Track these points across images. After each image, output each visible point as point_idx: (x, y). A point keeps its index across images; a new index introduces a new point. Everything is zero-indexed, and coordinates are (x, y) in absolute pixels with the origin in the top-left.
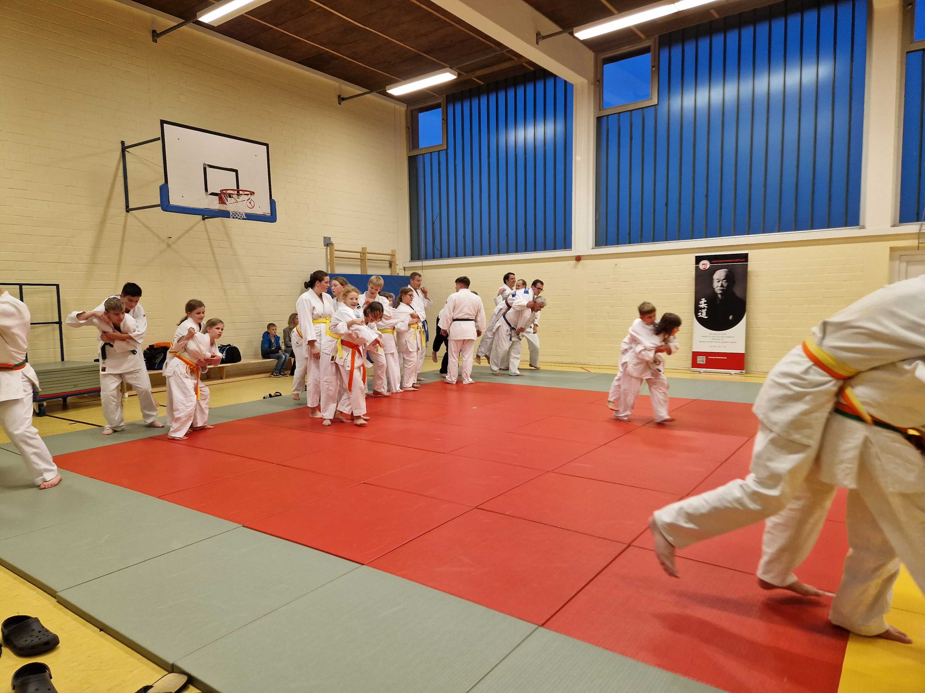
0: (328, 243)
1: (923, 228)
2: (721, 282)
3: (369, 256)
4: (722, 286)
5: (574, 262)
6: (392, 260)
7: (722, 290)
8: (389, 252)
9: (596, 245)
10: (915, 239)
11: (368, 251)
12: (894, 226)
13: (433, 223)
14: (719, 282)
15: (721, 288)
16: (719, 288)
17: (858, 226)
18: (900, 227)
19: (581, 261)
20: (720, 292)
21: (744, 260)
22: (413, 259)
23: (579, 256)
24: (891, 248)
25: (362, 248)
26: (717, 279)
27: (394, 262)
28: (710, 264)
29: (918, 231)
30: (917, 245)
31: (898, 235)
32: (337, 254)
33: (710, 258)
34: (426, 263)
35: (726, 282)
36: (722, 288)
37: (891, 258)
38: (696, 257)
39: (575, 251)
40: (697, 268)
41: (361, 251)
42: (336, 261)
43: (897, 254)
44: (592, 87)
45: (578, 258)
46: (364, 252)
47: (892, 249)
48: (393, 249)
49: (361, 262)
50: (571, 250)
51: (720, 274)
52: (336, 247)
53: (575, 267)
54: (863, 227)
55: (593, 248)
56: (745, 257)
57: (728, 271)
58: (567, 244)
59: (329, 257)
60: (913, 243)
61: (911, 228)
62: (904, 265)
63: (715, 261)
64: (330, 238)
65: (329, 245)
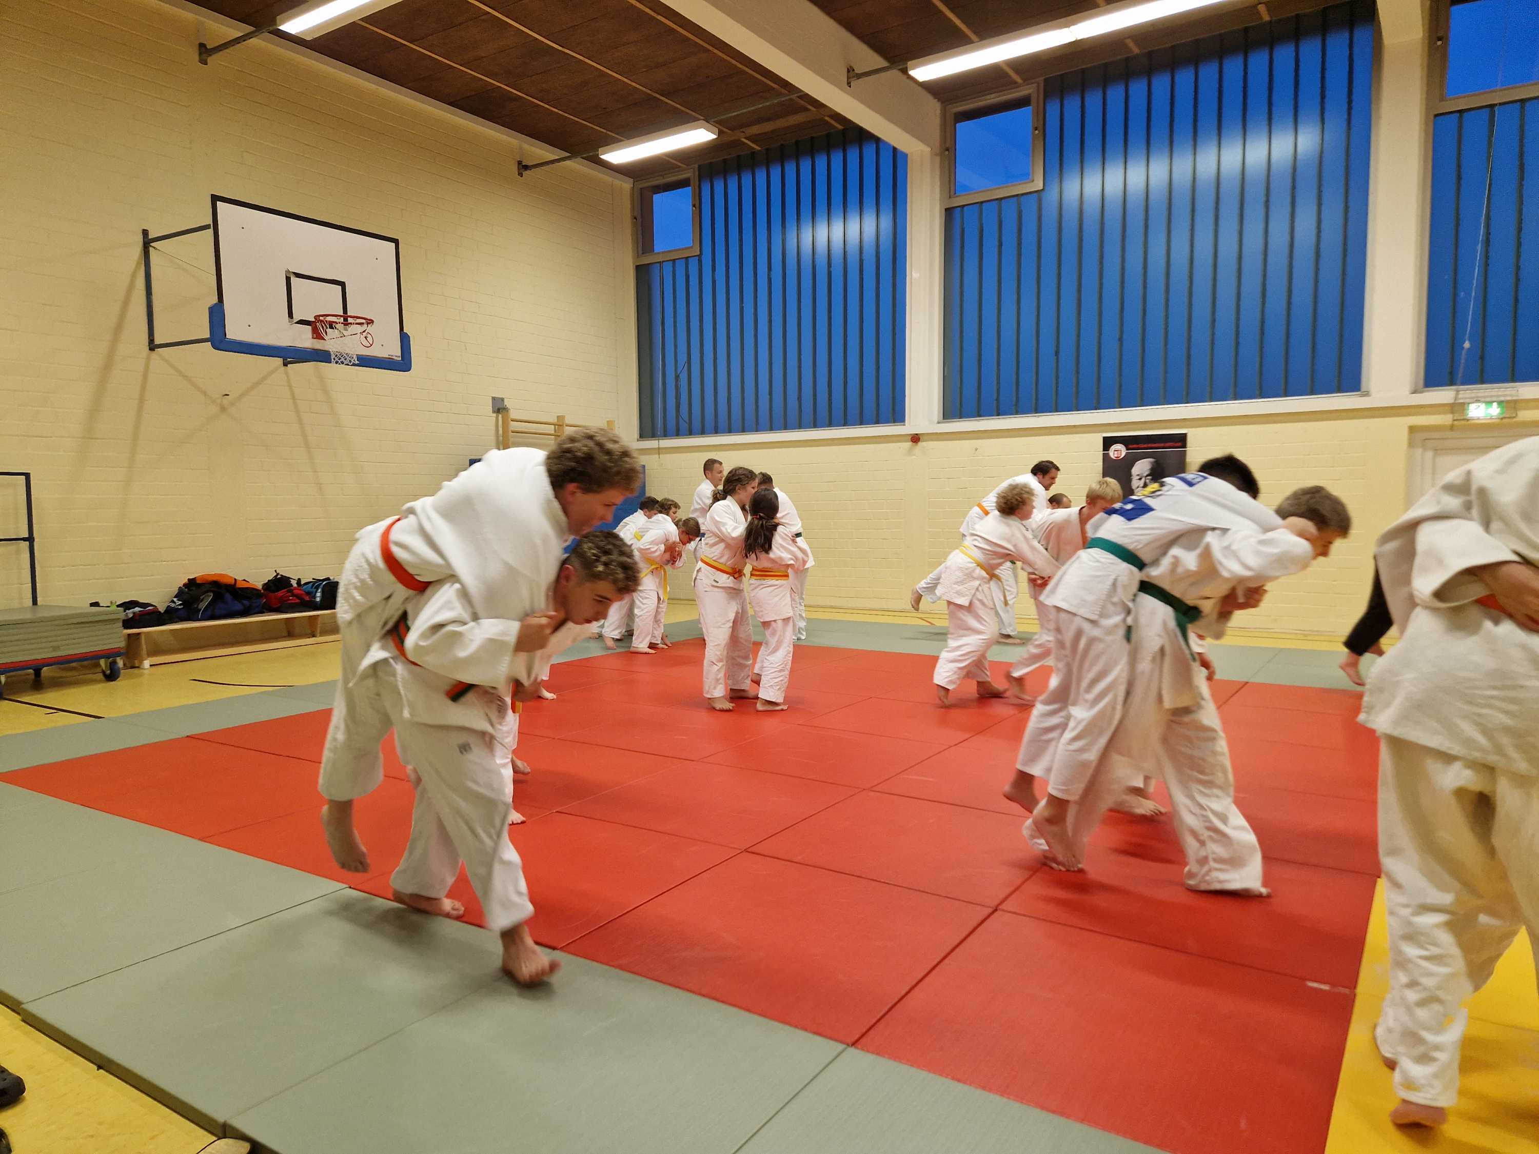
0: (499, 408)
1: (1460, 396)
2: (1143, 480)
5: (909, 444)
9: (944, 418)
10: (1448, 413)
11: (567, 421)
12: (1415, 392)
13: (677, 377)
14: (1140, 479)
17: (1359, 391)
18: (1425, 394)
19: (920, 443)
21: (1180, 444)
22: (643, 436)
23: (917, 434)
24: (1410, 427)
25: (557, 417)
26: (1138, 475)
29: (1452, 401)
30: (1451, 423)
31: (1423, 406)
32: (514, 426)
33: (1127, 441)
34: (665, 443)
37: (1411, 444)
38: (1104, 438)
39: (909, 427)
40: (1106, 457)
41: (556, 421)
42: (513, 438)
43: (1419, 437)
44: (938, 159)
45: (916, 439)
46: (561, 423)
47: (1412, 429)
48: (610, 419)
50: (904, 425)
51: (1142, 467)
52: (513, 414)
53: (910, 452)
54: (1367, 394)
55: (939, 423)
56: (1181, 440)
57: (1155, 462)
58: (897, 415)
59: (500, 429)
60: (1445, 419)
61: (1443, 395)
62: (1429, 454)
63: (1135, 446)
64: (503, 400)
65: (501, 411)
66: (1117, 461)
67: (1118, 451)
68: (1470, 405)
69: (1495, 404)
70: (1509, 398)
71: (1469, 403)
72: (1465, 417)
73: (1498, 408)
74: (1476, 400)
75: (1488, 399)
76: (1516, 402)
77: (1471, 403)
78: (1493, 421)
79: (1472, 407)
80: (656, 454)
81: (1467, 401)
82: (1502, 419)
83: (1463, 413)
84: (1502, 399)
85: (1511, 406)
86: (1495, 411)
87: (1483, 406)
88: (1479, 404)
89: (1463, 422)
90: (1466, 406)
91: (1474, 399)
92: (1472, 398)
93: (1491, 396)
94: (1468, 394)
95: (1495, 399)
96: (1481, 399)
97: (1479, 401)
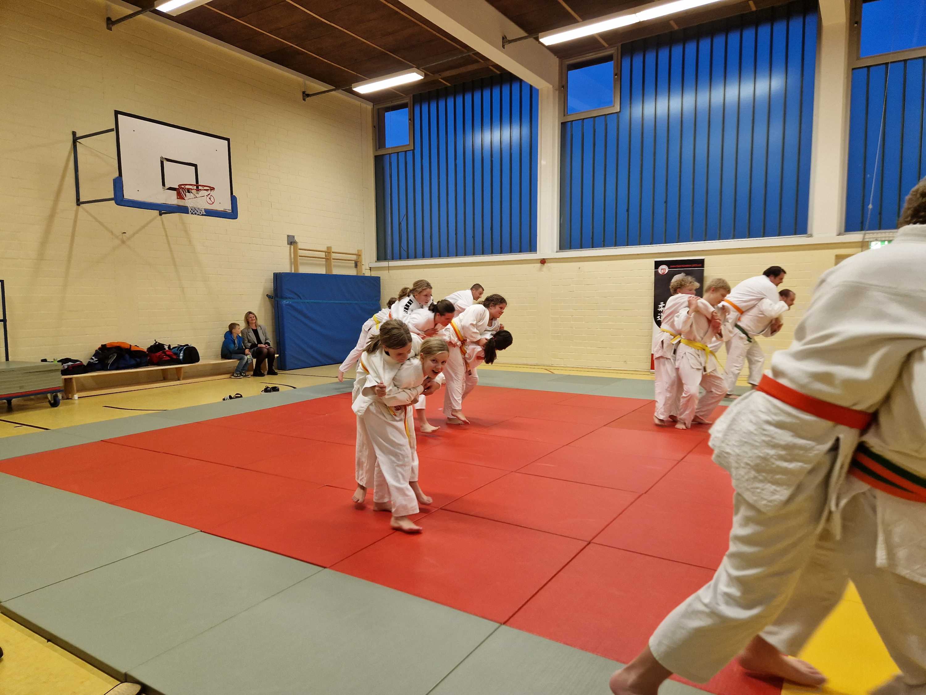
0: (292, 241)
1: (866, 237)
3: (334, 256)
5: (540, 265)
6: (358, 260)
9: (560, 249)
11: (333, 250)
12: (839, 234)
13: (400, 224)
17: (806, 234)
18: (846, 235)
19: (546, 264)
21: (700, 265)
22: (379, 259)
23: (544, 259)
24: (836, 256)
25: (328, 247)
27: (359, 262)
28: (669, 269)
29: (861, 240)
31: (844, 243)
32: (301, 253)
33: (669, 263)
34: (392, 263)
38: (656, 262)
39: (539, 255)
40: (656, 273)
41: (326, 250)
42: (300, 260)
44: (557, 92)
45: (543, 261)
46: (330, 251)
48: (360, 249)
49: (326, 261)
50: (536, 253)
52: (300, 246)
53: (540, 270)
54: (811, 236)
55: (557, 252)
56: (701, 263)
58: (532, 247)
59: (292, 256)
61: (855, 237)
63: (674, 266)
64: (294, 237)
65: (292, 243)
66: (664, 275)
67: (664, 270)
71: (871, 242)
75: (883, 239)
77: (873, 241)
79: (873, 244)
80: (386, 270)
81: (871, 240)
87: (879, 243)
88: (877, 242)
90: (869, 243)
91: (875, 239)
92: (873, 238)
93: (885, 237)
94: (871, 236)
95: (887, 239)
96: (880, 239)
97: (877, 240)
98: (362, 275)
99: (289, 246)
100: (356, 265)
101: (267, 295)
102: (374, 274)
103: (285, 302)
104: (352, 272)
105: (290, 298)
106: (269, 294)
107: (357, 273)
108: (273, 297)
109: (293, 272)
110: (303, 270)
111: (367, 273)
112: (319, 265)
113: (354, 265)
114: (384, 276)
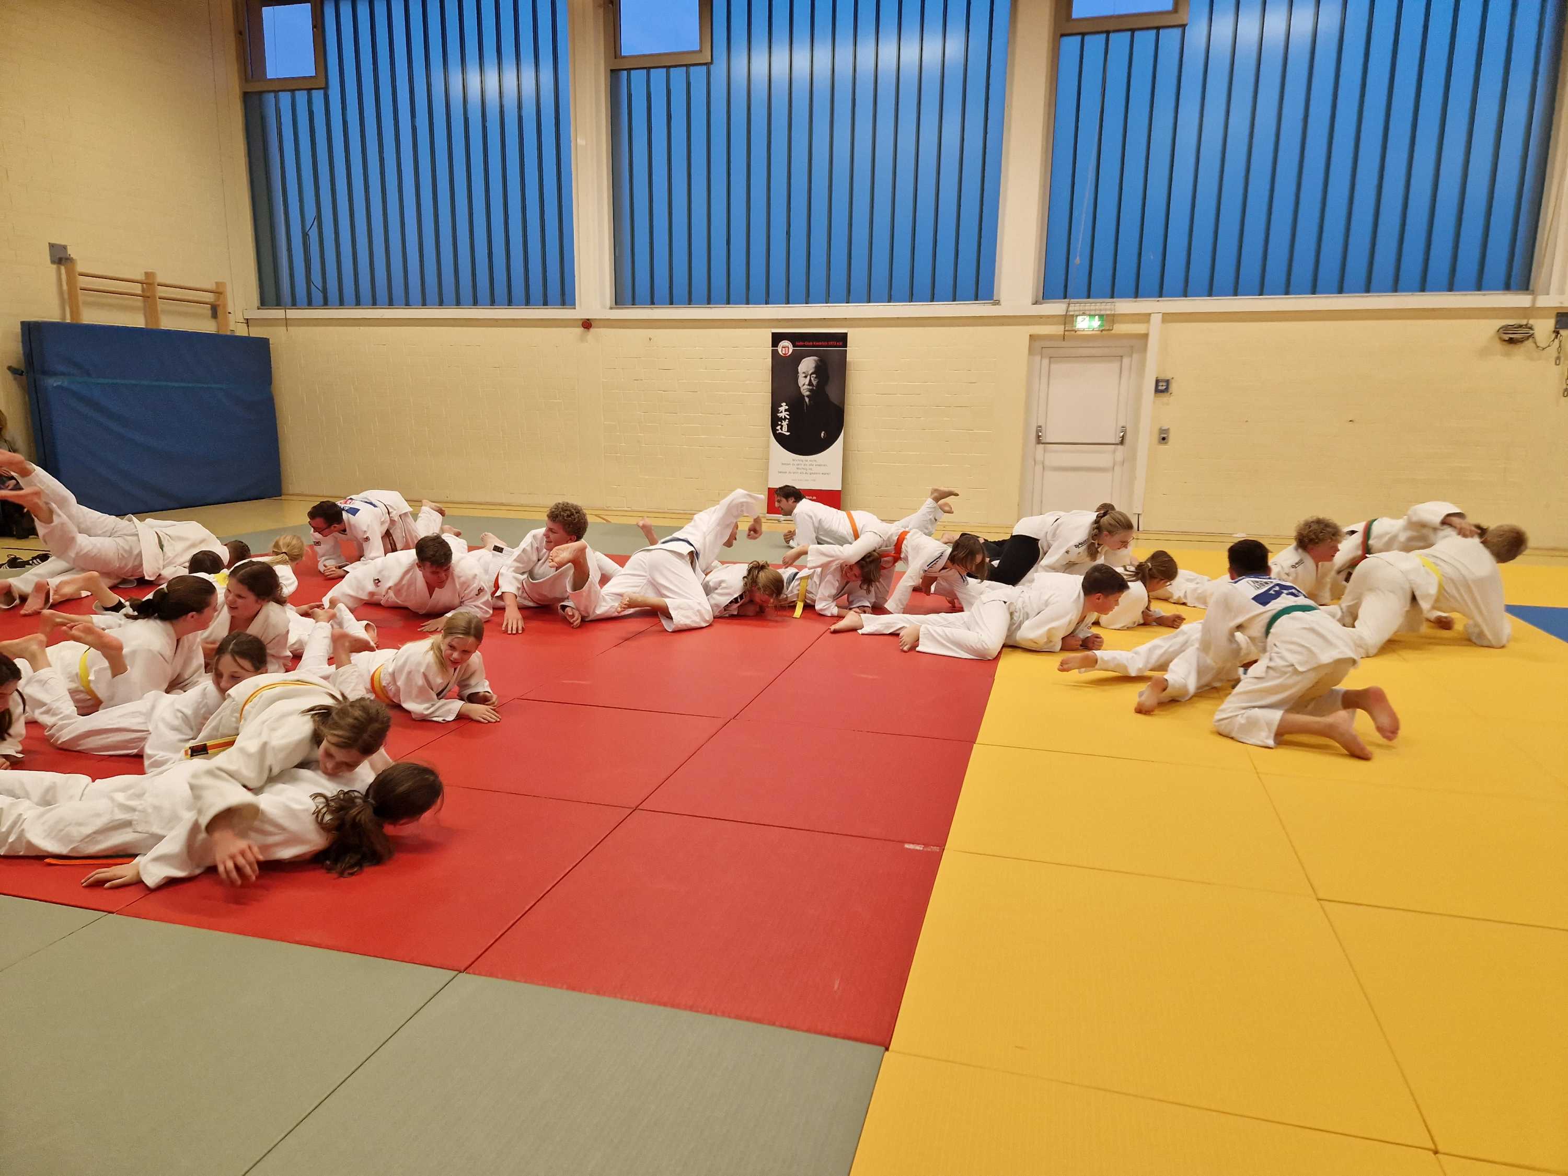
0: (60, 256)
1: (1071, 308)
2: (809, 377)
3: (161, 291)
4: (810, 384)
5: (579, 330)
6: (218, 303)
7: (810, 390)
8: (210, 285)
9: (616, 303)
10: (1061, 325)
11: (160, 279)
12: (1036, 303)
13: (305, 235)
14: (806, 377)
15: (809, 387)
16: (806, 387)
17: (992, 299)
18: (1044, 305)
19: (592, 330)
20: (808, 393)
21: (841, 344)
22: (264, 303)
23: (588, 320)
24: (1030, 335)
25: (146, 274)
26: (804, 373)
27: (221, 307)
28: (793, 347)
29: (1065, 314)
30: (1063, 333)
31: (1041, 317)
32: (83, 282)
33: (795, 338)
34: (293, 314)
35: (816, 378)
36: (811, 387)
37: (1031, 351)
38: (773, 334)
39: (579, 312)
40: (775, 354)
41: (144, 278)
42: (82, 296)
43: (1038, 344)
44: (601, 11)
45: (587, 324)
46: (151, 282)
47: (1032, 338)
48: (220, 280)
49: (144, 301)
50: (575, 308)
51: (807, 365)
52: (80, 267)
53: (582, 339)
54: (997, 303)
55: (611, 308)
56: (842, 339)
57: (818, 360)
58: (566, 298)
59: (65, 287)
60: (1057, 330)
61: (1056, 308)
62: (1046, 362)
63: (801, 343)
64: (65, 248)
65: (63, 261)
66: (785, 358)
67: (786, 348)
68: (1078, 317)
69: (1097, 317)
70: (1108, 312)
71: (1077, 316)
72: (1074, 328)
73: (1099, 321)
74: (1084, 313)
75: (1093, 313)
76: (1114, 315)
77: (1080, 315)
78: (1094, 332)
79: (1080, 319)
80: (282, 326)
81: (1077, 313)
82: (1102, 331)
83: (1073, 324)
84: (1102, 312)
85: (1109, 319)
86: (1096, 323)
87: (1087, 318)
88: (1085, 317)
89: (1073, 333)
90: (1075, 318)
91: (1081, 312)
92: (1080, 311)
93: (1095, 310)
94: (1077, 307)
95: (1097, 312)
96: (1088, 312)
97: (1084, 314)
98: (229, 333)
99: (55, 266)
100: (215, 311)
101: (10, 368)
102: (256, 332)
103: (53, 382)
104: (208, 326)
105: (63, 374)
106: (15, 365)
107: (218, 328)
108: (23, 372)
109: (68, 321)
110: (91, 316)
111: (241, 331)
112: (131, 309)
113: (209, 313)
114: (278, 337)
